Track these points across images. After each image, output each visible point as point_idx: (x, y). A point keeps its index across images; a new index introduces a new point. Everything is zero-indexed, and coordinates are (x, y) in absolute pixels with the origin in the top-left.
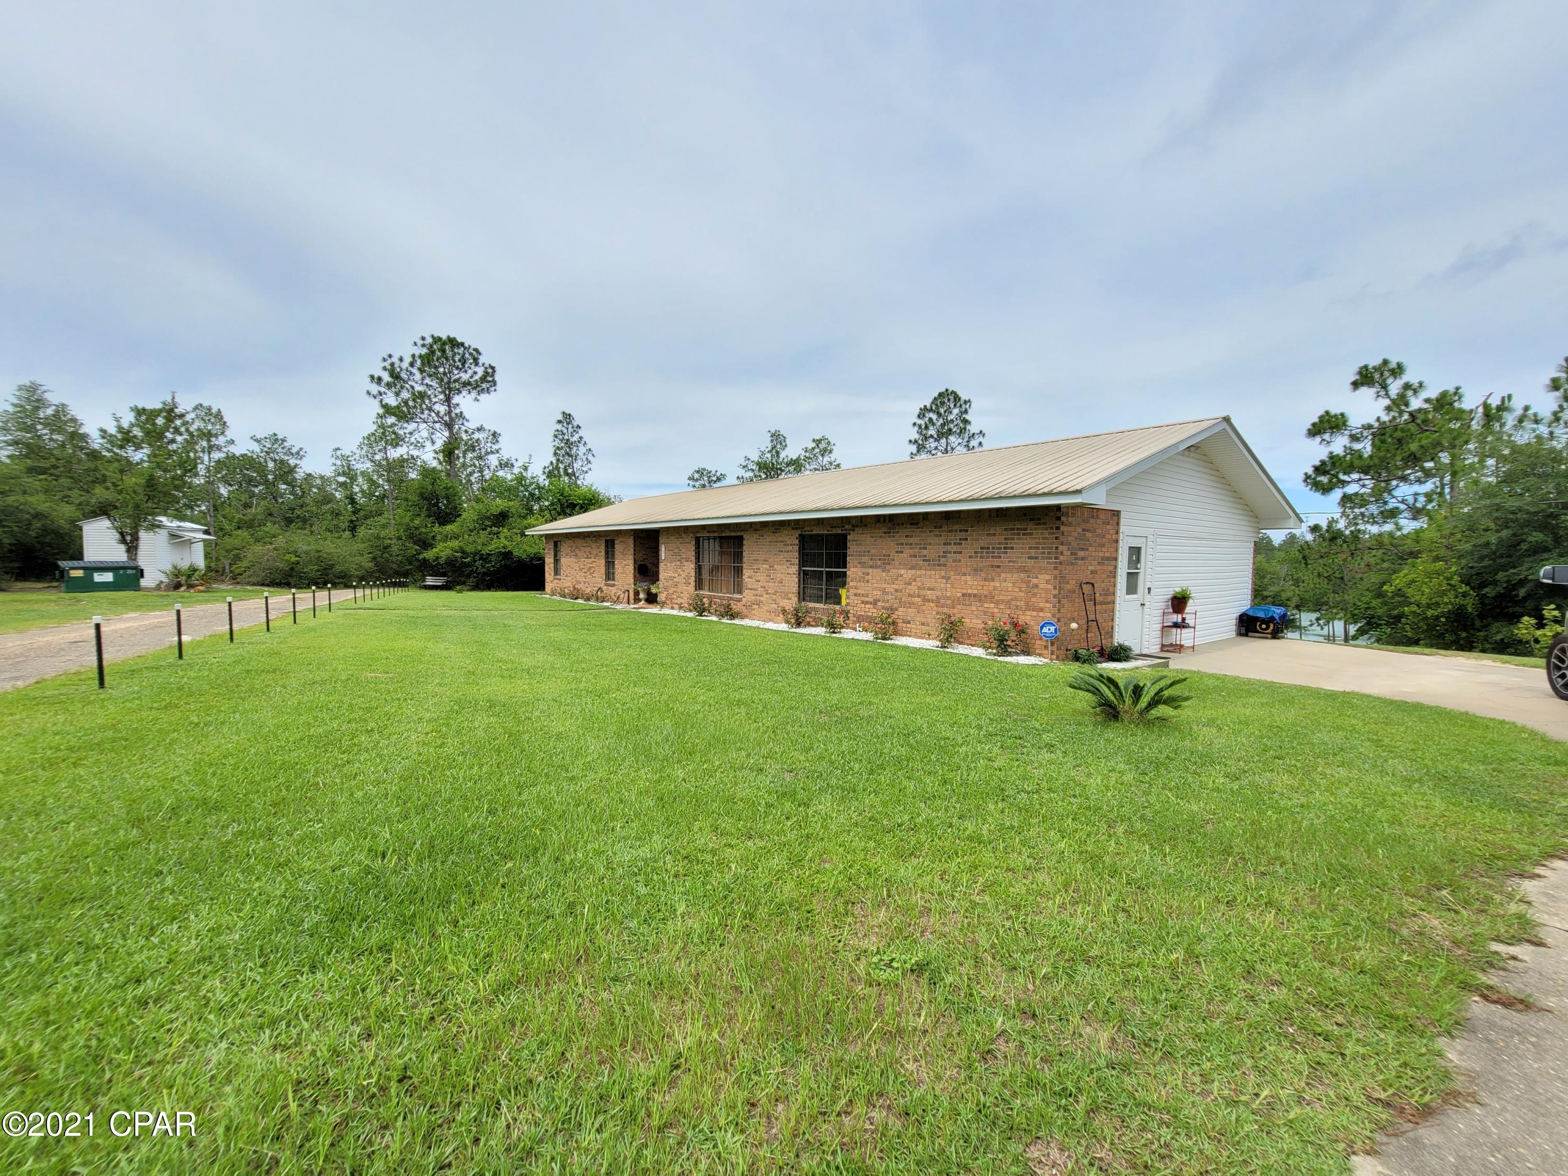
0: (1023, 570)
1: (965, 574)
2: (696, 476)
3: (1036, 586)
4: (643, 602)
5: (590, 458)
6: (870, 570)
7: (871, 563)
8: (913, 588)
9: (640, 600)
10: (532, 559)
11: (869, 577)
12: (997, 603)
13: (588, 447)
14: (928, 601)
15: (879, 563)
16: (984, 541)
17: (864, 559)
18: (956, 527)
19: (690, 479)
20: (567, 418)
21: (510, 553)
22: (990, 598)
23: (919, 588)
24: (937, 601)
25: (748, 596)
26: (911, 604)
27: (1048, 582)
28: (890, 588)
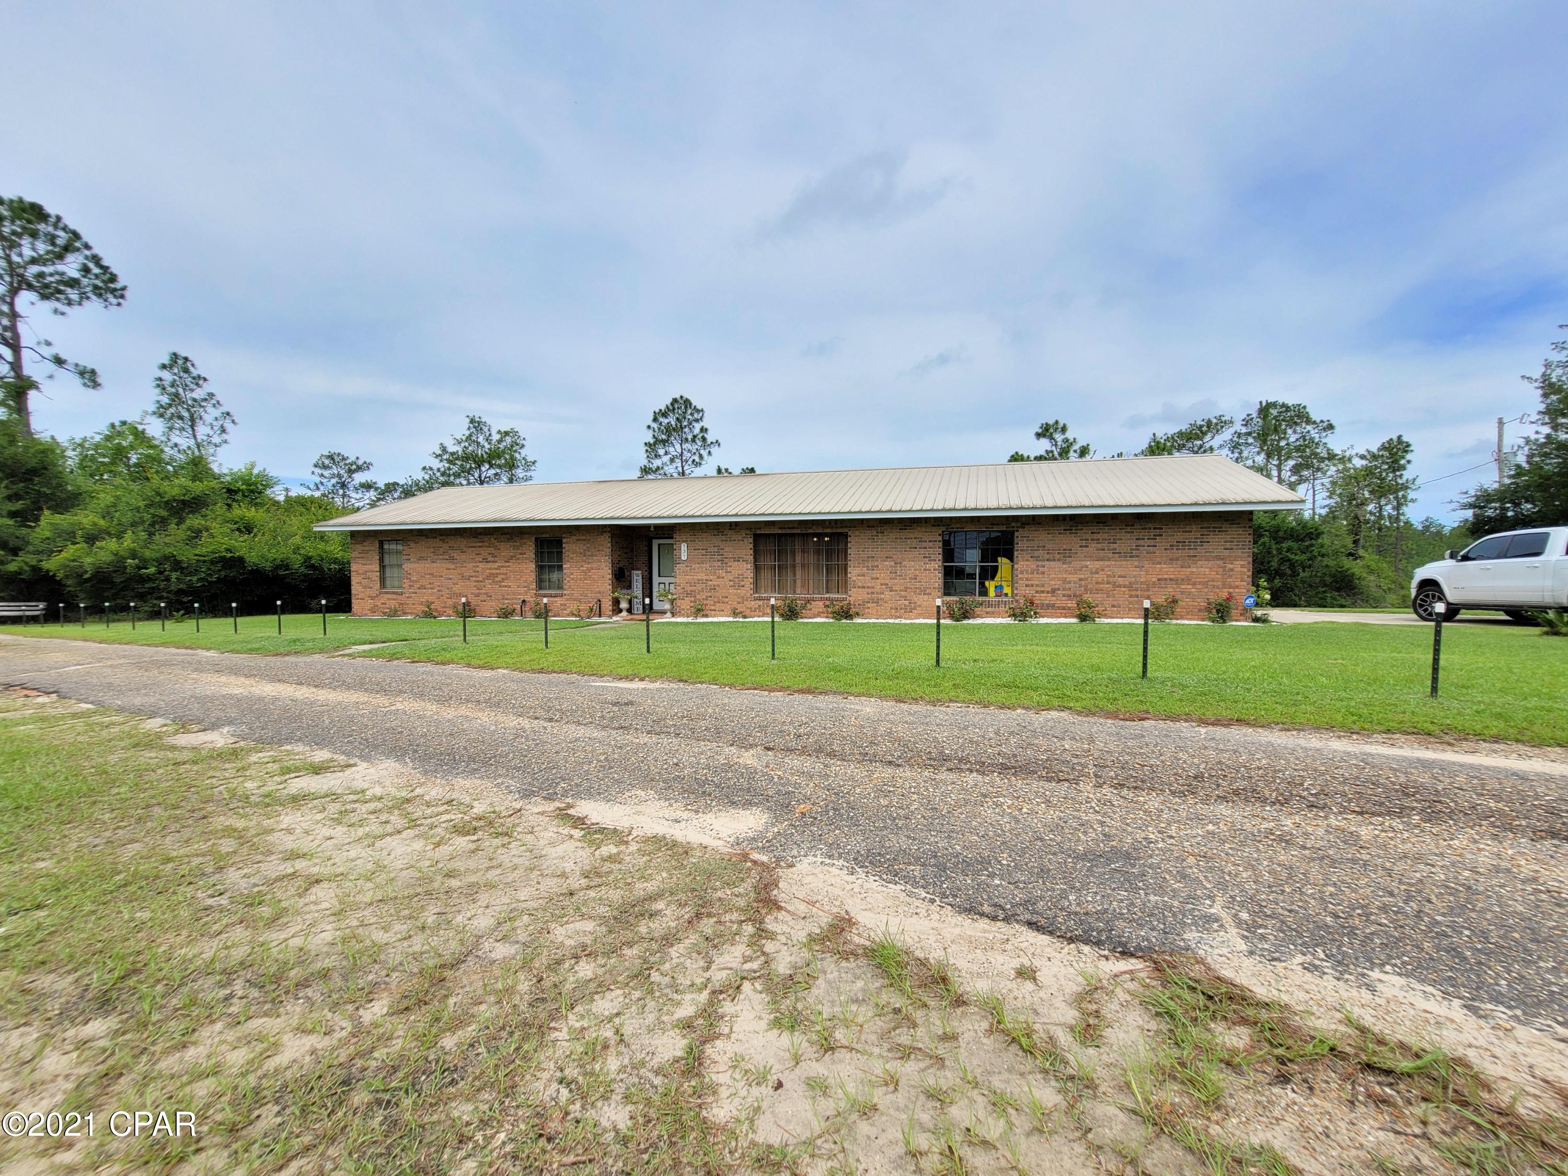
0: (1218, 558)
1: (1160, 563)
2: (327, 462)
3: (1232, 570)
4: (624, 614)
5: (228, 425)
6: (1047, 563)
7: (1048, 556)
8: (1100, 577)
9: (621, 611)
10: (278, 567)
11: (1045, 569)
12: (1194, 584)
13: (224, 409)
14: (1120, 586)
15: (1058, 556)
16: (1179, 536)
17: (1036, 554)
18: (1150, 525)
19: (316, 466)
20: (179, 363)
21: (241, 560)
22: (1187, 580)
23: (1108, 576)
24: (1130, 586)
25: (855, 596)
26: (1098, 591)
27: (1242, 566)
28: (1071, 577)
